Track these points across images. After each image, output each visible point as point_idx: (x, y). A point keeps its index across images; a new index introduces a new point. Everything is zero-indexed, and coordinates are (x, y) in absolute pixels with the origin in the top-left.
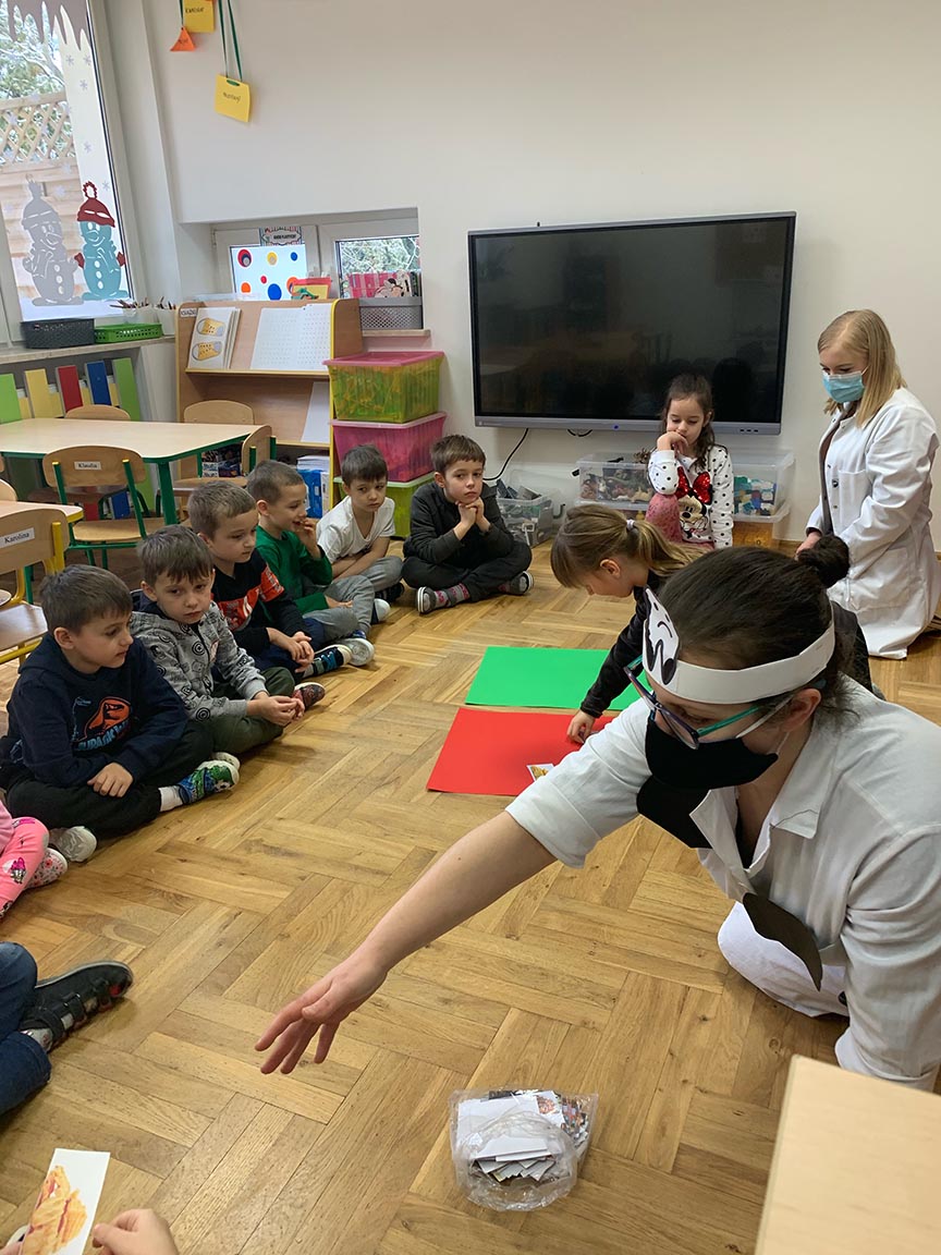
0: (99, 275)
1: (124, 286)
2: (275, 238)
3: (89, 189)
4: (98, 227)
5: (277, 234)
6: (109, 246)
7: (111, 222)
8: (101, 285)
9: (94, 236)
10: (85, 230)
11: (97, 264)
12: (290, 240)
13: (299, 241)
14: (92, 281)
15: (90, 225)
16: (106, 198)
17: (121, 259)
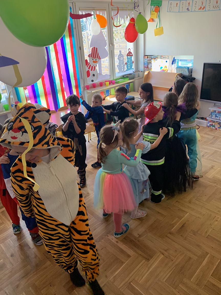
0: (129, 66)
1: (133, 67)
2: (163, 58)
3: (129, 49)
4: (130, 57)
5: (163, 57)
6: (131, 60)
7: (132, 55)
8: (129, 68)
9: (129, 59)
10: (127, 57)
11: (129, 64)
12: (166, 58)
13: (168, 59)
14: (127, 67)
15: (128, 57)
16: (132, 51)
17: (133, 62)
